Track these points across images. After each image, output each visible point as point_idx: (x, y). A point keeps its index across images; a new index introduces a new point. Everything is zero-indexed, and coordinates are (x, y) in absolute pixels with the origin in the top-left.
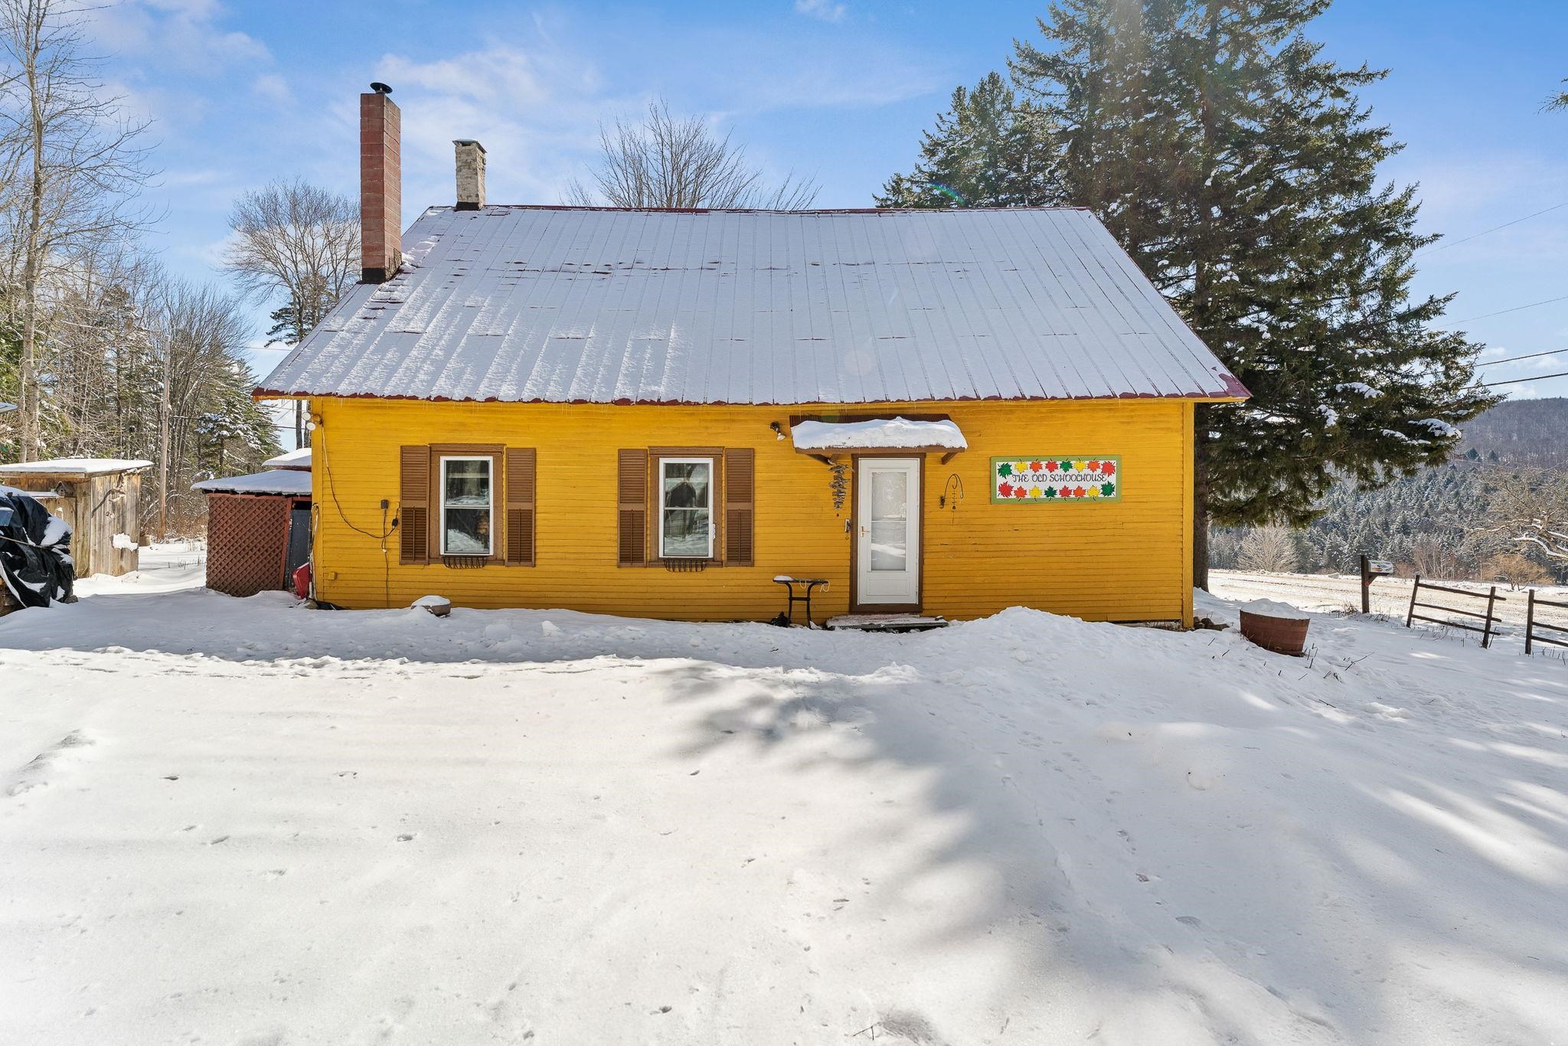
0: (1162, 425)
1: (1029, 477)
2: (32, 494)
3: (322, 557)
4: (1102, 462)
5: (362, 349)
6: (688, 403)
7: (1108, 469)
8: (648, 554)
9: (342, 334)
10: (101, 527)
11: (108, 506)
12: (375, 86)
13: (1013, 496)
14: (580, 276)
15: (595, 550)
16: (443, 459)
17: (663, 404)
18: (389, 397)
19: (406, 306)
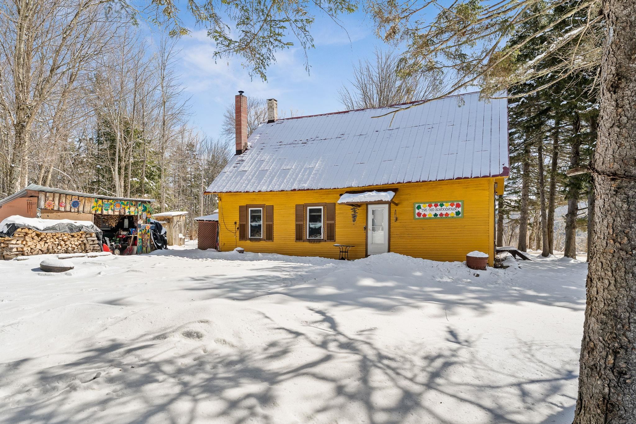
0: (481, 188)
1: (428, 210)
2: (160, 222)
3: (222, 239)
4: (455, 203)
5: (232, 177)
6: (312, 189)
7: (458, 206)
8: (304, 238)
9: (227, 173)
10: (176, 231)
11: (177, 225)
12: (240, 92)
13: (422, 217)
14: (297, 145)
15: (289, 236)
16: (250, 209)
17: (305, 190)
18: (235, 192)
19: (245, 162)
